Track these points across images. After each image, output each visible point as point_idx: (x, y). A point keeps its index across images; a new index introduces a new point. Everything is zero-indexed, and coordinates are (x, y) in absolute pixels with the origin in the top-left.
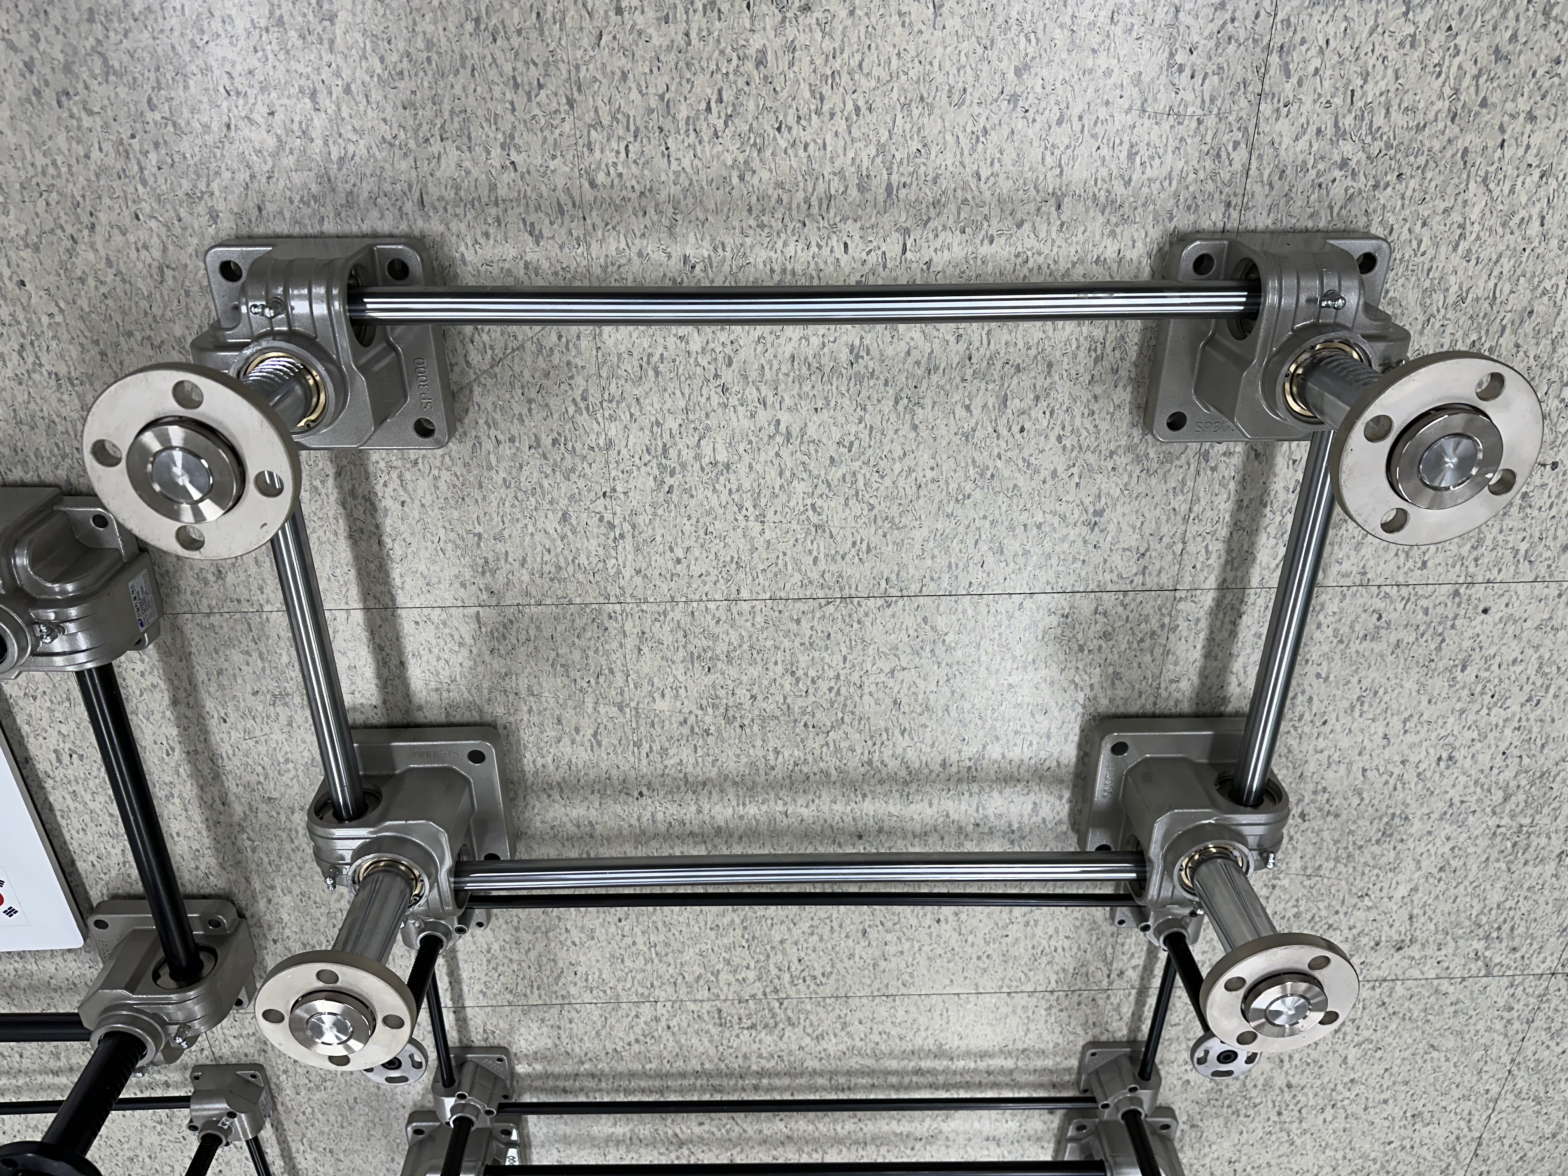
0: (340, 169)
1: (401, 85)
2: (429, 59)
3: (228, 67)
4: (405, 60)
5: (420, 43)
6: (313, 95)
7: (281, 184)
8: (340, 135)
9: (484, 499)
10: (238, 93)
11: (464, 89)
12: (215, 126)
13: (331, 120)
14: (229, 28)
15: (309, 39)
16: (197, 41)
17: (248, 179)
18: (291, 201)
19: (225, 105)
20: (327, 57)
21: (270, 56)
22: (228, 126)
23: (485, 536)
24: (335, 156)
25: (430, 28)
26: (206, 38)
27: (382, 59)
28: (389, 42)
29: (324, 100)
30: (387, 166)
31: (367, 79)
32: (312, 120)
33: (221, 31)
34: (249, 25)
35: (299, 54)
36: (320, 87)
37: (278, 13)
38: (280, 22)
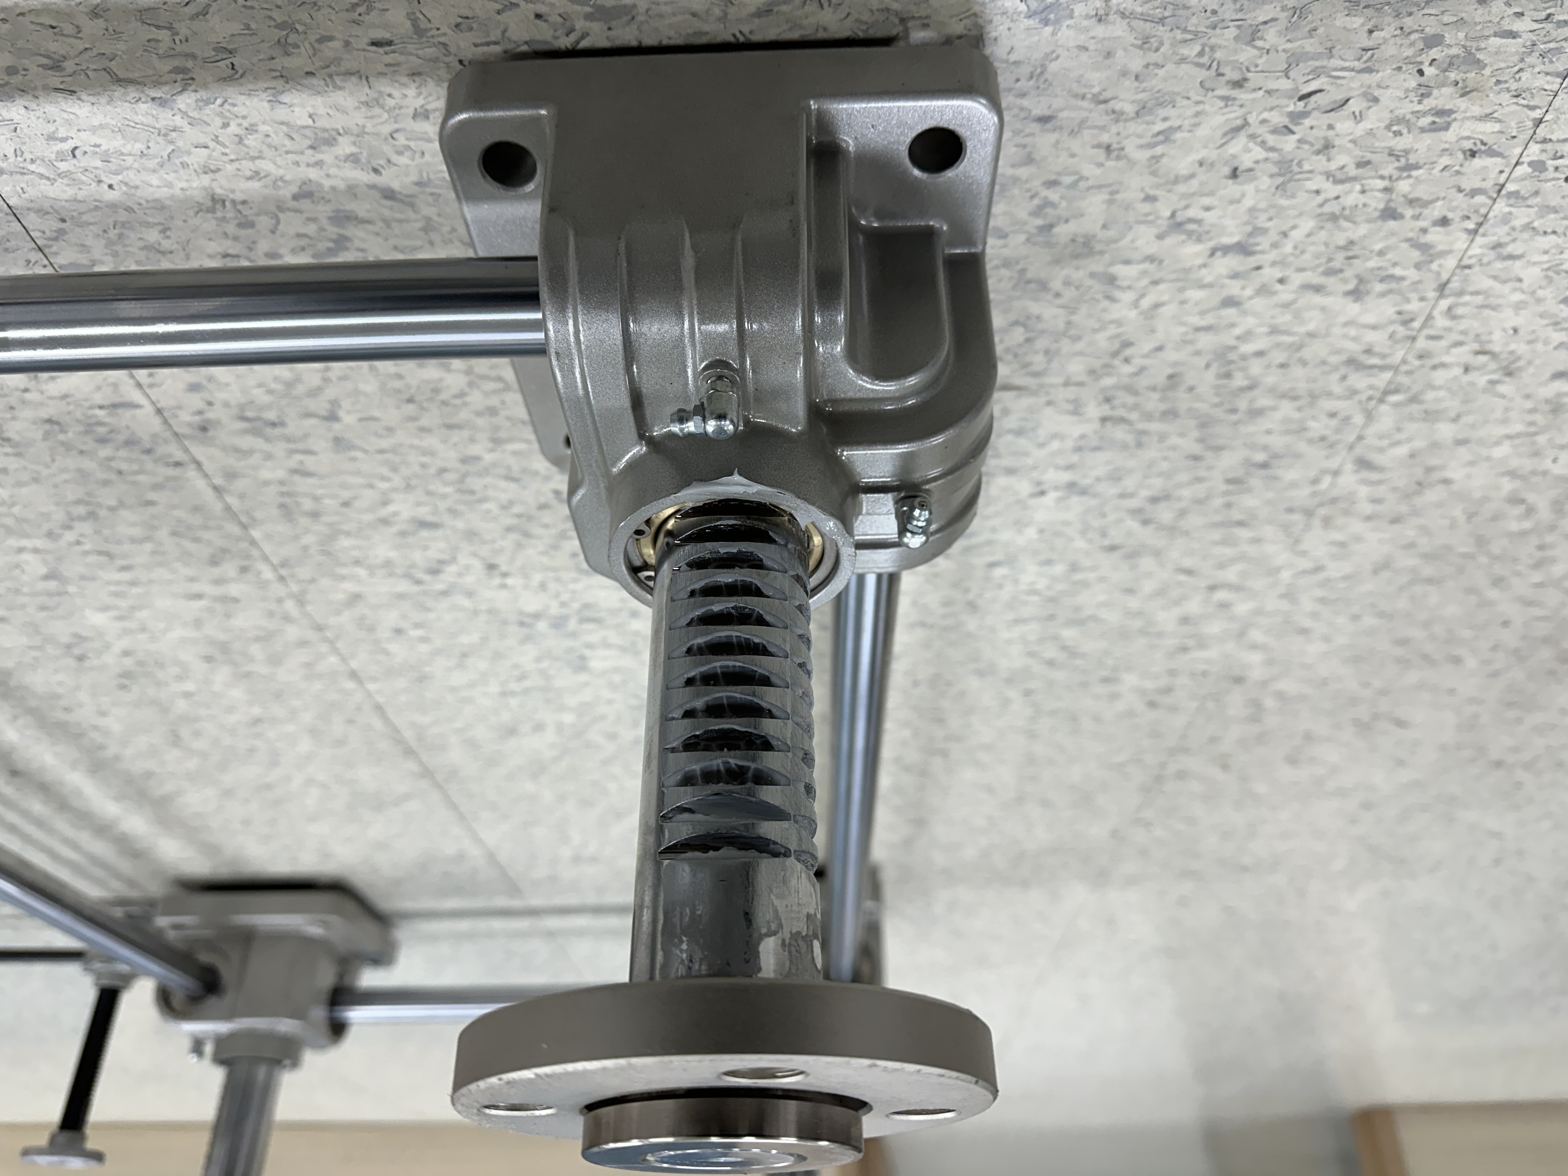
0: (1092, 275)
1: (1210, 376)
2: (1234, 411)
3: (1355, 105)
4: (1245, 383)
5: (1263, 402)
6: (1243, 249)
7: (1089, 170)
8: (1155, 283)
9: (422, 429)
10: (1297, 117)
11: (1174, 448)
12: (1247, 54)
13: (1187, 271)
14: (1425, 121)
15: (1340, 256)
16: (1434, 53)
17: (1117, 105)
18: (1052, 184)
19: (1284, 84)
20: (1297, 279)
21: (1339, 189)
22: (1238, 84)
23: (336, 426)
24: (1120, 270)
25: (1278, 415)
26: (1429, 71)
27: (1260, 354)
28: (1282, 366)
29: (1224, 264)
30: (1080, 346)
31: (1237, 331)
32: (1199, 240)
33: (1429, 103)
34: (1412, 159)
35: (1323, 235)
36: (1252, 261)
37: (1409, 213)
38: (1390, 214)
